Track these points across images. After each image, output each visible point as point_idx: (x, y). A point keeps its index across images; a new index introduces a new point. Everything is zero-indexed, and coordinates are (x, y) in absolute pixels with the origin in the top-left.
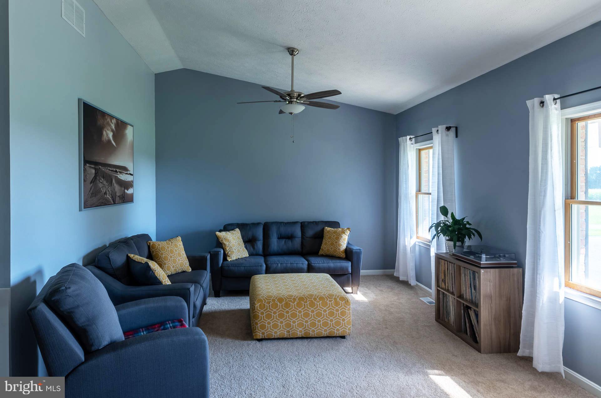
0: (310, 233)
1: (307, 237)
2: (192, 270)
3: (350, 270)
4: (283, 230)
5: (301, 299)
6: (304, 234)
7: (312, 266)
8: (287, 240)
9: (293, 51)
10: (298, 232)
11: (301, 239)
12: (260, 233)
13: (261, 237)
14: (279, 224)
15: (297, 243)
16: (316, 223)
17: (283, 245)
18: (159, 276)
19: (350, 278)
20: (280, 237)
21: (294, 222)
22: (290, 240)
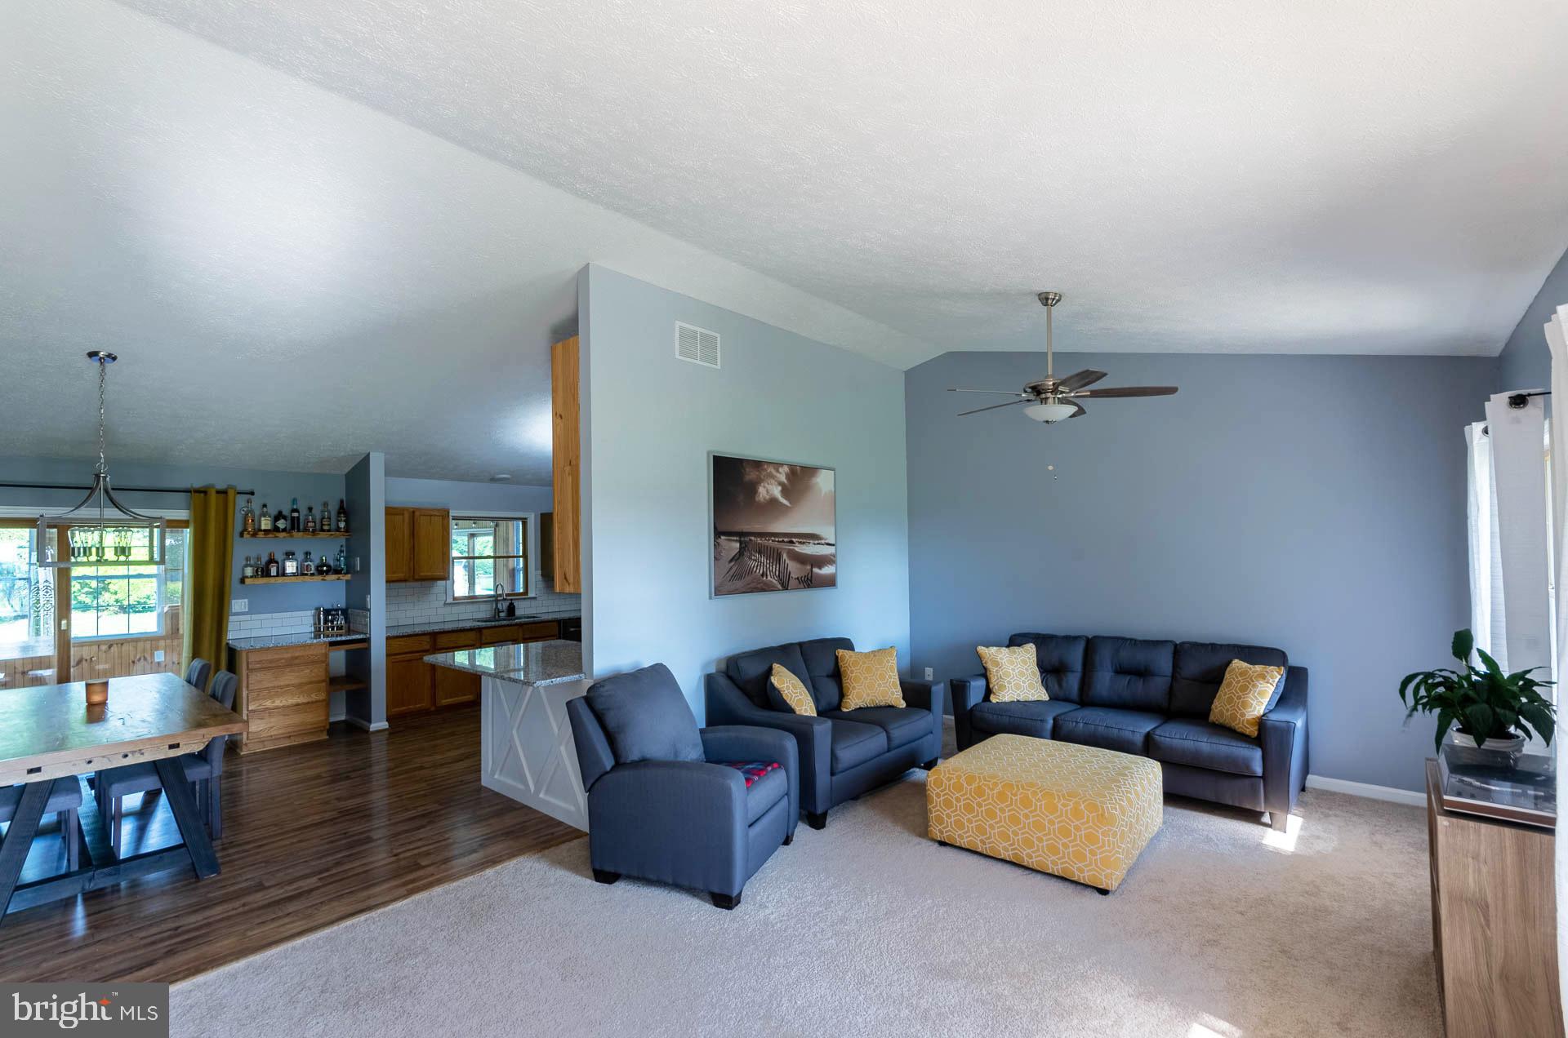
0: (1192, 668)
1: (1185, 678)
2: (907, 706)
3: (1259, 770)
4: (1125, 655)
6: (1178, 670)
8: (1134, 678)
10: (1164, 662)
11: (1170, 679)
12: (1076, 657)
13: (1078, 666)
14: (1120, 642)
15: (1157, 688)
16: (1214, 647)
17: (1124, 687)
19: (1259, 788)
20: (1120, 671)
21: (1152, 641)
22: (1142, 680)
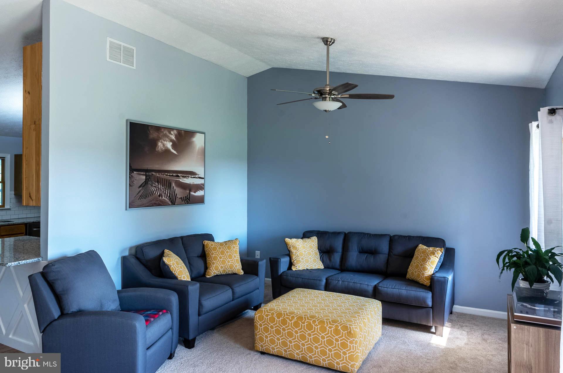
0: (399, 249)
1: (395, 255)
2: (244, 273)
3: (430, 303)
4: (365, 243)
6: (392, 250)
7: (378, 289)
8: (369, 255)
10: (384, 247)
11: (387, 255)
12: (338, 244)
13: (340, 249)
14: (362, 235)
15: (380, 260)
16: (409, 238)
17: (364, 260)
19: (430, 313)
20: (362, 251)
21: (379, 235)
22: (373, 256)
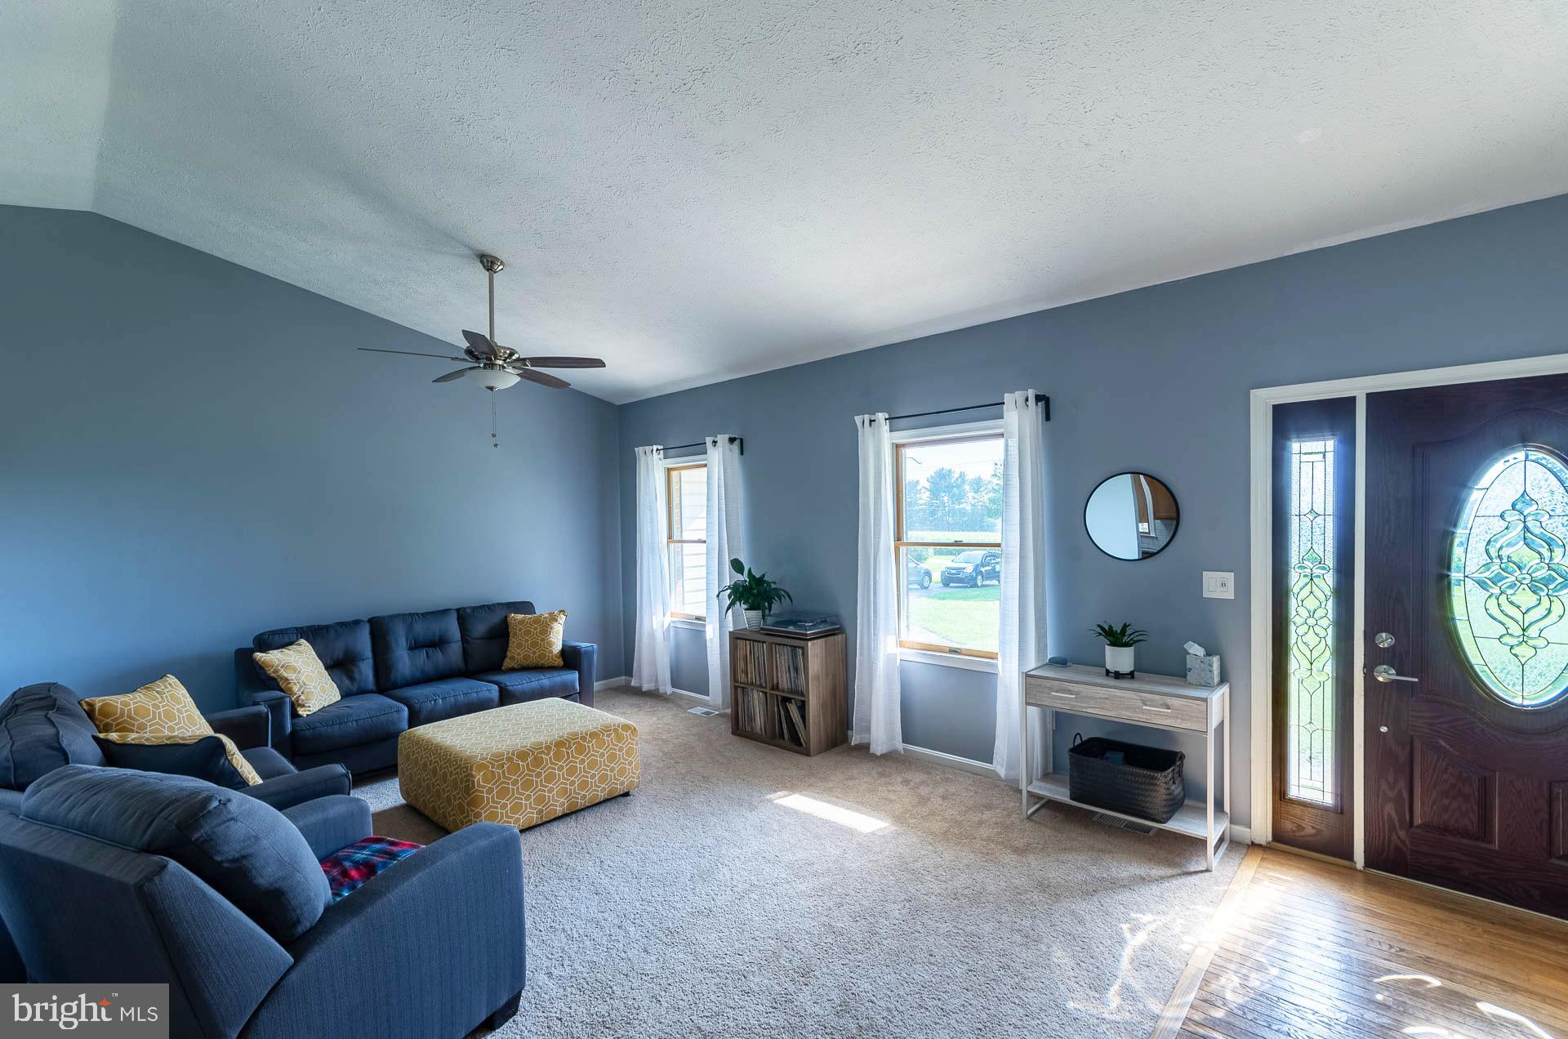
0: (479, 629)
1: (475, 639)
3: (577, 687)
4: (421, 629)
5: (560, 744)
6: (466, 633)
7: (509, 691)
8: (430, 651)
9: (492, 263)
10: (453, 630)
11: (460, 643)
12: (363, 642)
13: (368, 652)
14: (410, 618)
15: (453, 653)
16: (489, 608)
17: (423, 661)
18: (241, 767)
20: (415, 646)
21: (440, 611)
22: (438, 649)
